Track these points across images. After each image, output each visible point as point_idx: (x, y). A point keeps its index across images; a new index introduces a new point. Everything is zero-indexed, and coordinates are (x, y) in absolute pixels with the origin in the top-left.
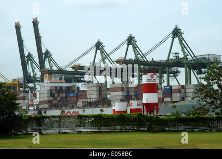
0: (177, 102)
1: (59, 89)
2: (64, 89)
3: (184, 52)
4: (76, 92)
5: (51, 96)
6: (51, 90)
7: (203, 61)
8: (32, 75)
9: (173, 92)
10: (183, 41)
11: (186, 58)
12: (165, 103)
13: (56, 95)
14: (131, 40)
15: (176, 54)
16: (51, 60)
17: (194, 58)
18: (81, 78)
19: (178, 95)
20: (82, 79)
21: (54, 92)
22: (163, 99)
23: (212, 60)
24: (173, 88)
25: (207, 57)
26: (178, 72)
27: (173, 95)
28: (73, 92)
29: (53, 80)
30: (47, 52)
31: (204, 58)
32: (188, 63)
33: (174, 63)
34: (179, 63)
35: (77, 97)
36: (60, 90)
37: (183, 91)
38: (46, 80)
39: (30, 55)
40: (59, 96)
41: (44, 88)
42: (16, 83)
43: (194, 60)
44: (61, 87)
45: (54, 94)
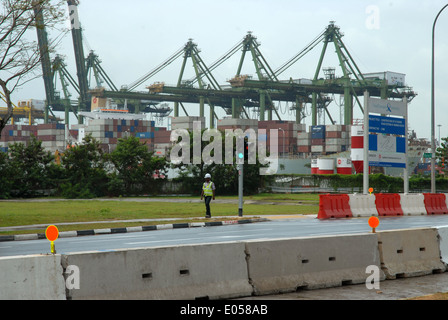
0: (333, 153)
1: (119, 123)
2: (128, 124)
3: (344, 68)
4: (149, 130)
5: (106, 136)
6: (106, 126)
7: (376, 84)
8: (62, 96)
9: (327, 135)
10: (342, 49)
11: (346, 78)
12: (313, 154)
13: (115, 135)
14: (249, 43)
15: (330, 70)
16: (98, 71)
17: (360, 78)
18: (150, 104)
19: (335, 141)
20: (152, 107)
21: (111, 129)
22: (310, 147)
23: (390, 82)
24: (327, 130)
25: (381, 77)
26: (329, 100)
27: (328, 141)
28: (144, 129)
29: (108, 107)
30: (92, 57)
31: (377, 79)
32: (350, 87)
33: (326, 86)
34: (334, 86)
35: (153, 140)
36: (121, 126)
37: (343, 135)
38: (95, 107)
39: (59, 61)
40: (119, 136)
41: (93, 122)
42: (26, 109)
43: (359, 81)
44: (124, 121)
45: (112, 132)
